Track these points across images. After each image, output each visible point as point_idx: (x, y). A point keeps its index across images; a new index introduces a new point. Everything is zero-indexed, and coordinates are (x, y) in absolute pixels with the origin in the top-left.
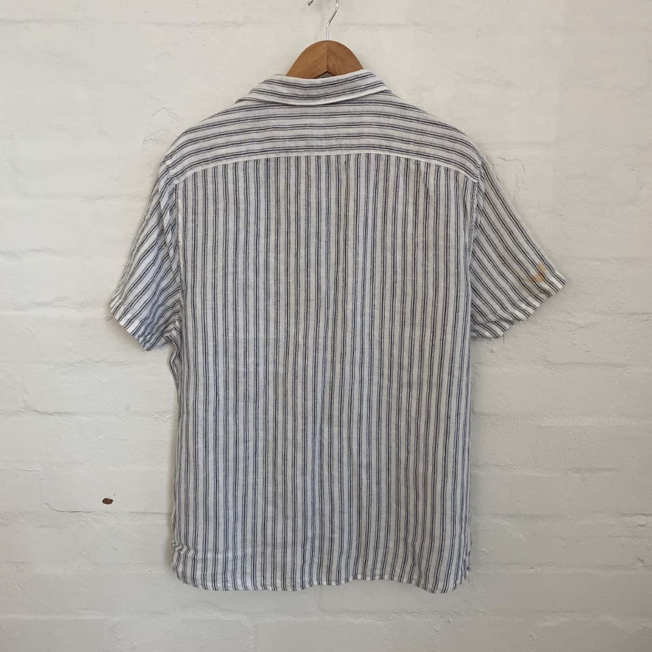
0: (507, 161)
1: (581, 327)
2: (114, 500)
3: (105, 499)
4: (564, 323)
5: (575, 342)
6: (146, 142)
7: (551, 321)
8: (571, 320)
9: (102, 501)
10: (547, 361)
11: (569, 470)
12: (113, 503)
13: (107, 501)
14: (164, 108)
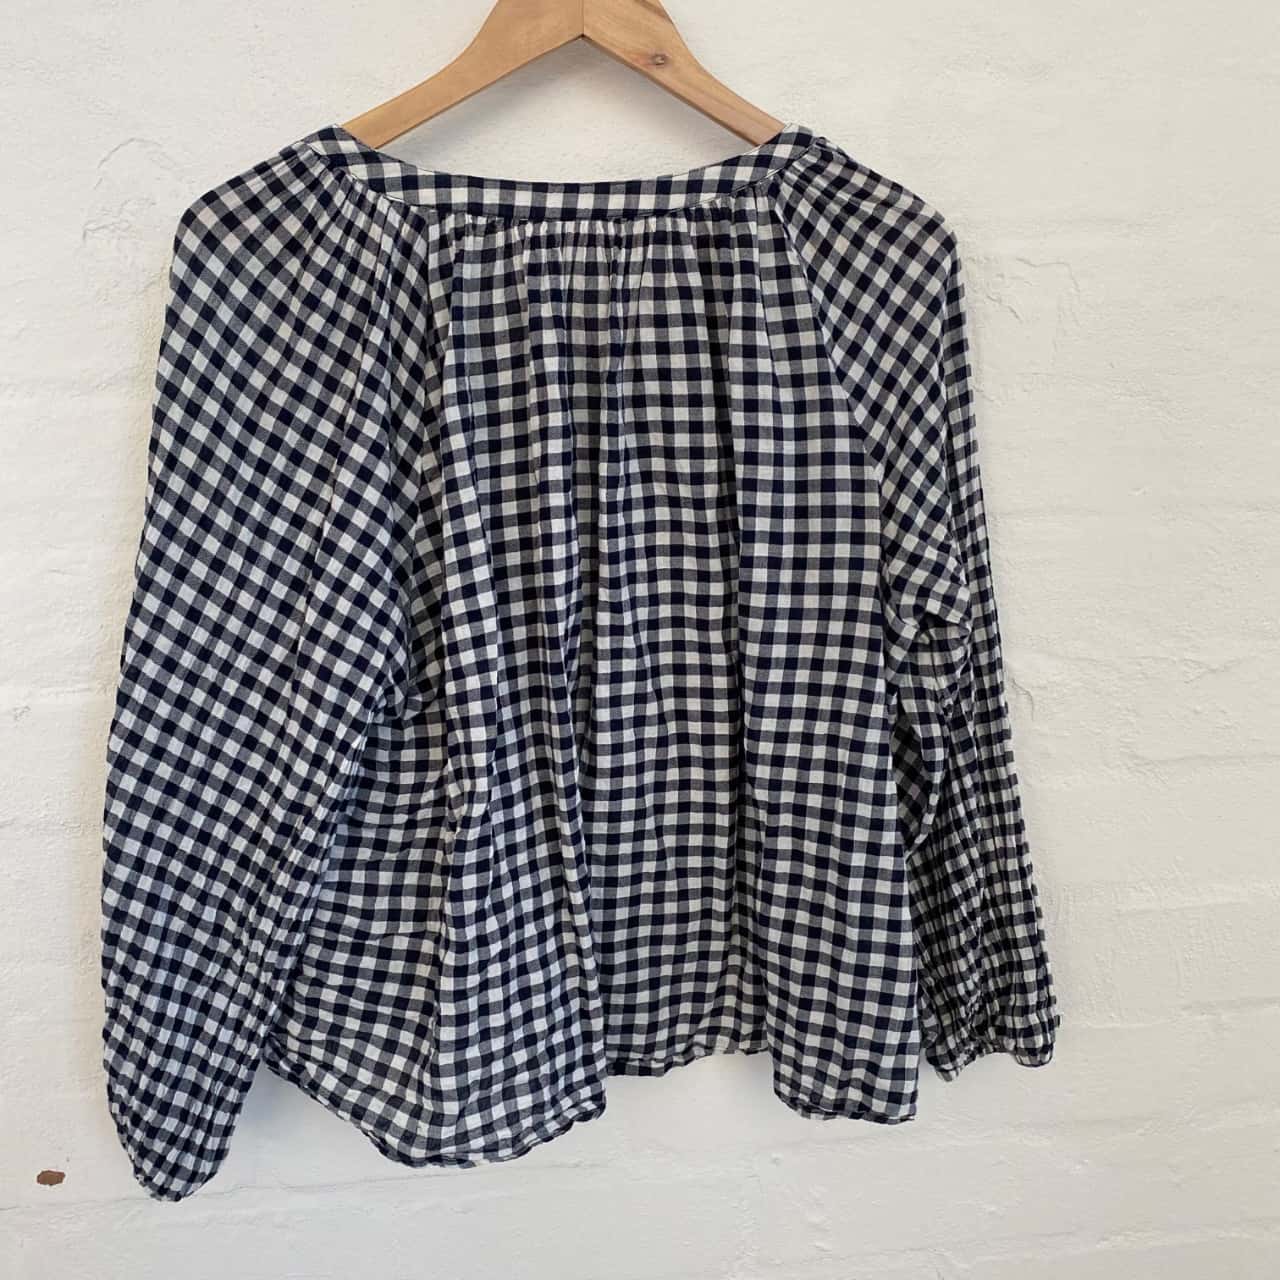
0: (1034, 266)
1: (1213, 671)
2: (66, 1173)
3: (43, 1173)
4: (1174, 662)
5: (1199, 708)
6: (90, 233)
7: (1144, 661)
8: (1188, 655)
9: (35, 1179)
10: (1137, 757)
11: (1185, 1008)
12: (65, 1180)
13: (50, 1178)
14: (132, 140)
